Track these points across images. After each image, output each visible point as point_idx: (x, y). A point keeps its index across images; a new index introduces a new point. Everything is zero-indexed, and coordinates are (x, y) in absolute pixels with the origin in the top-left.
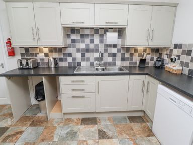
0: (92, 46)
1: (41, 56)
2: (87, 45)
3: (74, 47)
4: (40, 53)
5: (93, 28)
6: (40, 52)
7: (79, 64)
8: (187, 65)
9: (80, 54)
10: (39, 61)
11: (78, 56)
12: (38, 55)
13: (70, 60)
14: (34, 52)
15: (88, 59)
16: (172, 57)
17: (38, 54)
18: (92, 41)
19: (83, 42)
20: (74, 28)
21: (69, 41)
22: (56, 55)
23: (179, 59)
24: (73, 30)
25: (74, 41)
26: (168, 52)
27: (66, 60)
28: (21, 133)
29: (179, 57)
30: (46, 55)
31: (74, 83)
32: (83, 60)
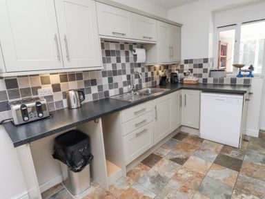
0: (119, 67)
2: (114, 66)
4: (42, 86)
6: (43, 83)
7: (107, 94)
8: (200, 76)
9: (107, 78)
11: (105, 82)
12: (39, 90)
13: (94, 90)
14: (30, 86)
15: (116, 85)
16: (185, 71)
17: (40, 87)
18: (119, 60)
19: (109, 61)
22: (73, 85)
23: (192, 72)
26: (179, 67)
27: (89, 92)
29: (191, 71)
30: (56, 88)
32: (111, 87)
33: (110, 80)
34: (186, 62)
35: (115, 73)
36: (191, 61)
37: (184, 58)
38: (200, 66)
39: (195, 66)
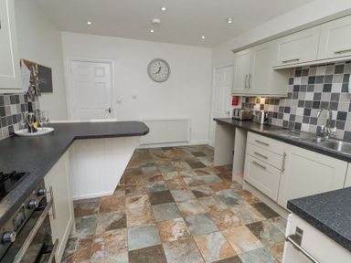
0: (326, 97)
1: (257, 107)
2: (317, 96)
3: (296, 97)
4: (257, 104)
5: (332, 64)
7: (298, 126)
9: (302, 109)
10: (254, 114)
11: (300, 112)
13: (286, 117)
14: (252, 103)
15: (314, 121)
17: (255, 105)
18: (327, 88)
19: (311, 89)
20: (301, 67)
21: (290, 89)
22: (271, 108)
24: (299, 71)
25: (297, 88)
27: (281, 117)
28: (207, 174)
30: (262, 107)
31: (258, 144)
32: (306, 121)
33: (307, 112)
35: (316, 104)
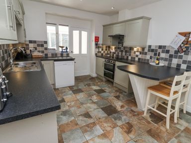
8: (43, 52)
16: (30, 49)
26: (24, 46)
29: (36, 49)
34: (31, 42)
36: (35, 42)
37: (28, 39)
38: (42, 46)
39: (38, 45)
